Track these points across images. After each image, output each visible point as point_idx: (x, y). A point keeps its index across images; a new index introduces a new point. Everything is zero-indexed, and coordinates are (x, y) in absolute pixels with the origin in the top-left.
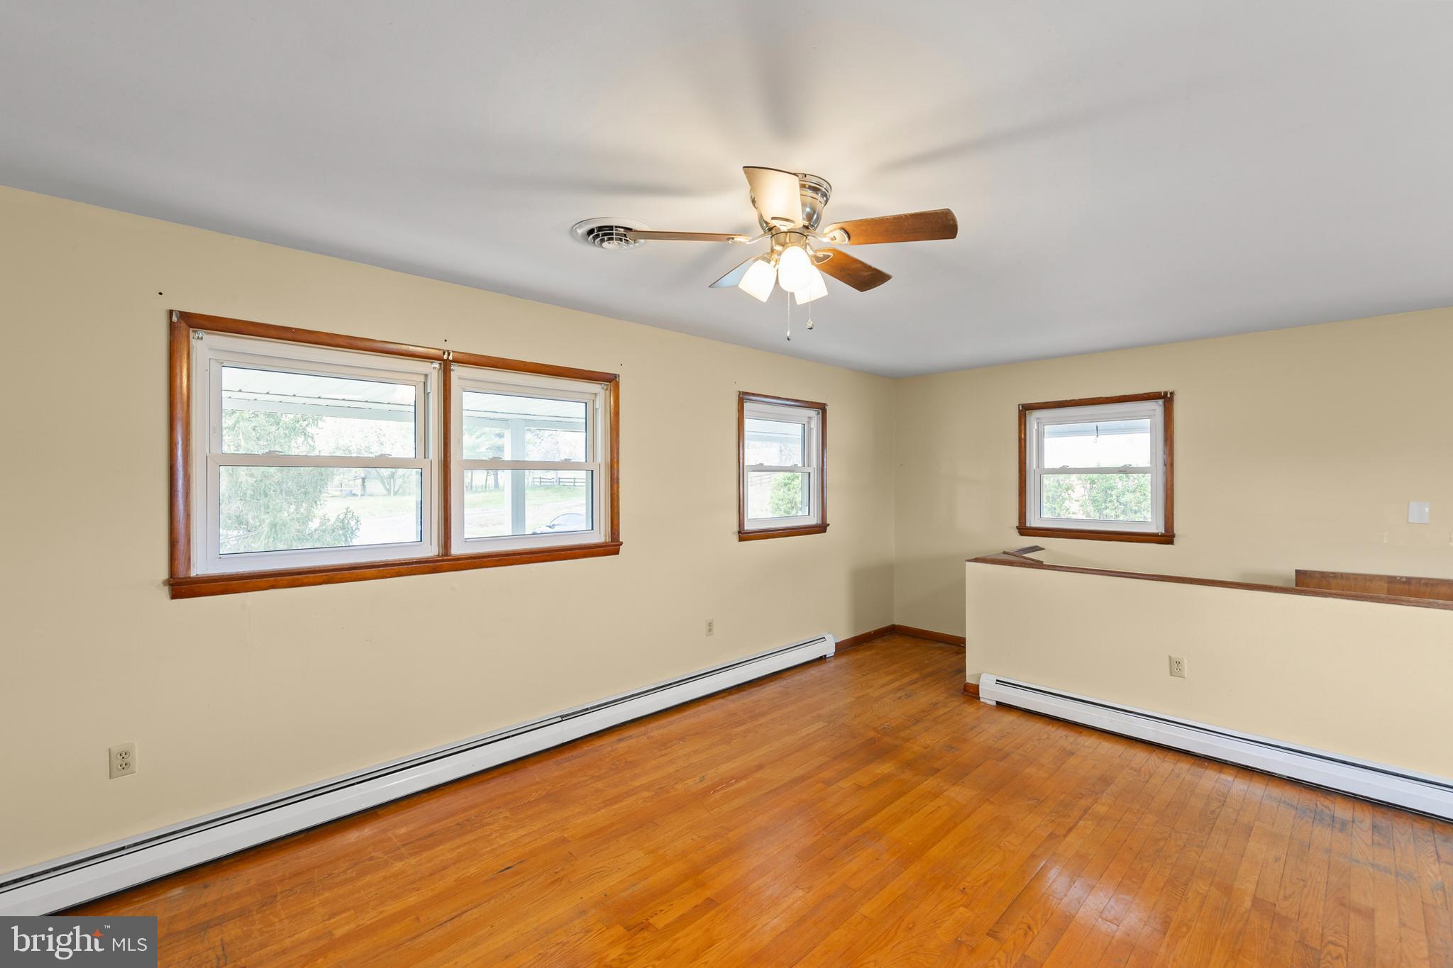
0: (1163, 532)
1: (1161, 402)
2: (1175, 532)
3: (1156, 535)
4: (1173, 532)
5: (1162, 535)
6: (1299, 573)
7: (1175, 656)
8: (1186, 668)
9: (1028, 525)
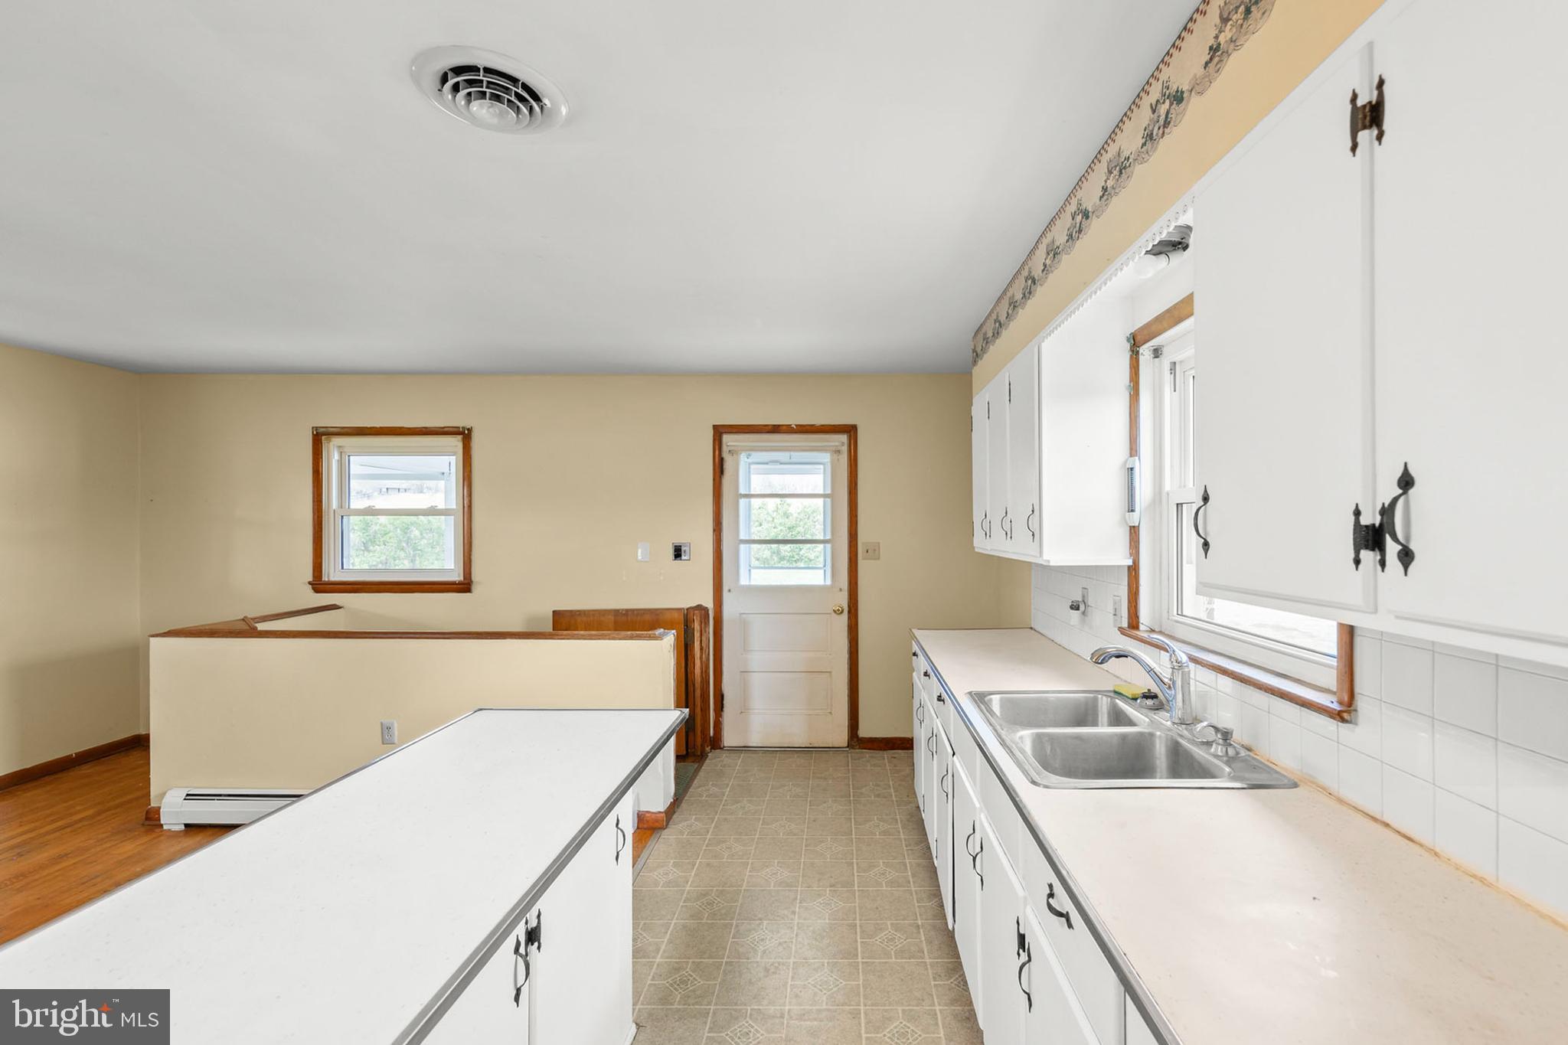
0: (462, 579)
1: (460, 437)
2: (473, 579)
3: (454, 583)
4: (471, 579)
5: (460, 583)
6: (556, 614)
7: (386, 721)
8: (396, 733)
9: (325, 578)
